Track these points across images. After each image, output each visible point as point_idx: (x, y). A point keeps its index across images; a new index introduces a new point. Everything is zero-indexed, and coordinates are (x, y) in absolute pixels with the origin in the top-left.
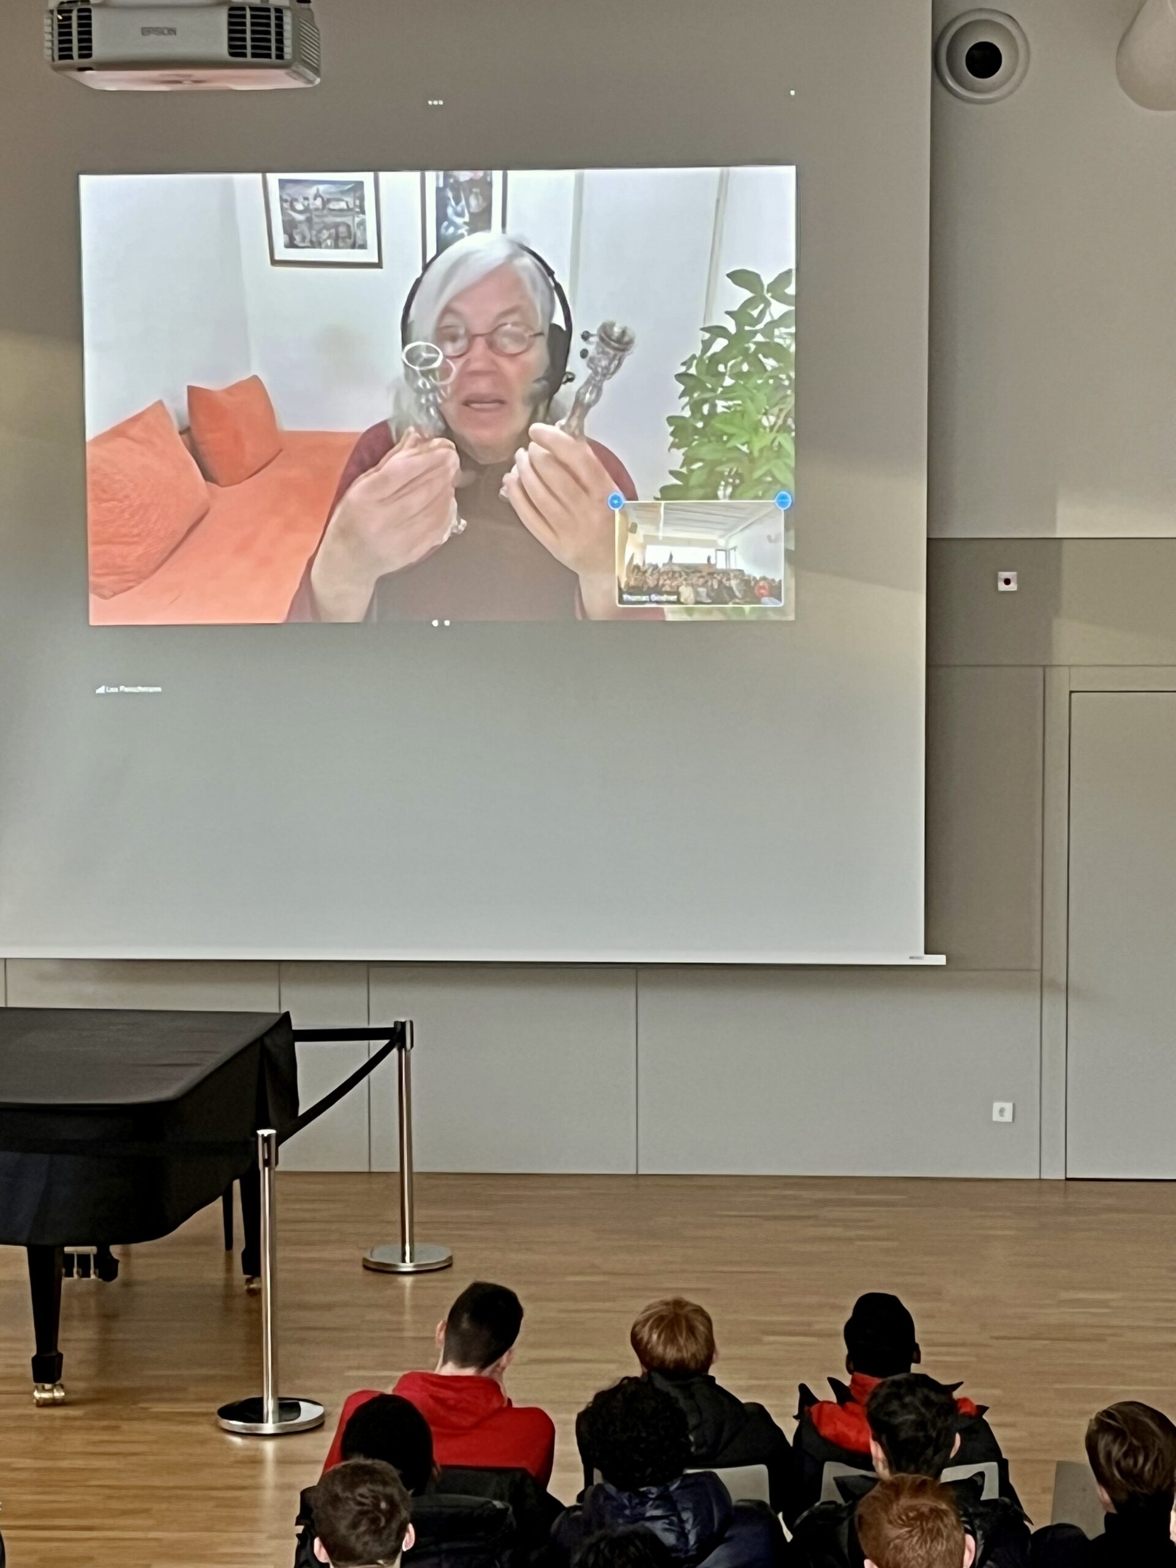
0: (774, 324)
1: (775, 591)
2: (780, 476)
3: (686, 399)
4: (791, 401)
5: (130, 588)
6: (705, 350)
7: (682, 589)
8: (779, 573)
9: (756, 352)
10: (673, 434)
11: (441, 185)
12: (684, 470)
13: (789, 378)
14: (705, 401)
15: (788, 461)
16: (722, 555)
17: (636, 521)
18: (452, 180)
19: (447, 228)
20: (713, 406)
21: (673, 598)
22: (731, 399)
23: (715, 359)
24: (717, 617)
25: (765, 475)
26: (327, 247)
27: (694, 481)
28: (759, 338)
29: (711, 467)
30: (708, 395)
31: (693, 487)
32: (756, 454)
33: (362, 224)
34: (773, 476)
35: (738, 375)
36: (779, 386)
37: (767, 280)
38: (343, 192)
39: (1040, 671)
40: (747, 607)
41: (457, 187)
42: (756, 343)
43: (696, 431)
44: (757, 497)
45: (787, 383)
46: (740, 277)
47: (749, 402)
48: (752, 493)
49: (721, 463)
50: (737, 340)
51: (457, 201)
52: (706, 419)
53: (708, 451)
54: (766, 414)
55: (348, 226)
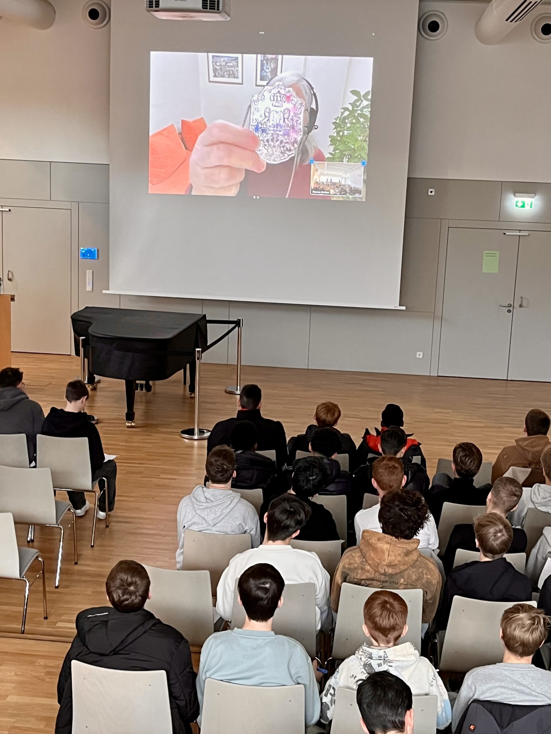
0: (364, 108)
1: (360, 192)
2: (363, 156)
3: (335, 130)
4: (368, 132)
5: (162, 182)
6: (342, 116)
7: (331, 190)
8: (361, 186)
9: (358, 116)
10: (331, 141)
11: (262, 59)
12: (333, 153)
14: (341, 131)
15: (366, 151)
16: (343, 180)
17: (318, 168)
18: (266, 58)
19: (264, 73)
20: (343, 133)
21: (328, 193)
22: (349, 131)
23: (345, 118)
24: (341, 199)
25: (359, 155)
26: (226, 77)
27: (336, 156)
28: (359, 112)
29: (342, 152)
30: (342, 129)
31: (336, 158)
32: (356, 148)
33: (237, 70)
34: (361, 156)
35: (352, 123)
36: (364, 127)
37: (362, 94)
38: (232, 60)
39: (440, 220)
40: (351, 197)
41: (267, 60)
42: (358, 113)
43: (338, 140)
44: (355, 162)
45: (367, 126)
46: (354, 92)
47: (355, 132)
48: (354, 161)
49: (345, 151)
50: (352, 112)
51: (267, 64)
52: (341, 137)
53: (341, 147)
54: (360, 136)
55: (233, 71)
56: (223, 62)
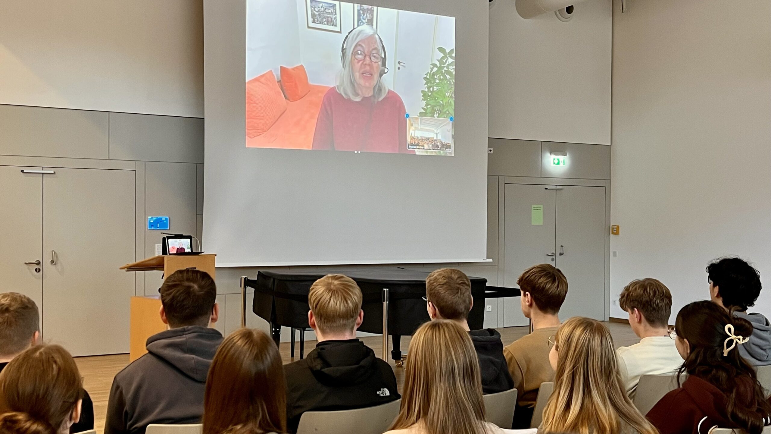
0: (449, 65)
1: (448, 147)
2: (451, 112)
3: (426, 86)
4: (454, 88)
5: (260, 135)
6: (431, 71)
7: (425, 145)
8: (450, 141)
9: (444, 73)
10: (423, 96)
11: (359, 9)
12: (426, 108)
13: (453, 82)
14: (431, 87)
15: (452, 107)
16: (435, 135)
17: (413, 122)
18: (362, 8)
19: (361, 23)
20: (433, 89)
21: (423, 148)
22: (438, 87)
23: (434, 74)
24: (434, 154)
25: (447, 111)
26: (325, 24)
27: (428, 111)
28: (445, 69)
29: (433, 107)
30: (432, 85)
31: (428, 113)
32: (444, 104)
33: (336, 18)
34: (449, 112)
35: (440, 79)
36: (450, 84)
37: (448, 51)
38: (330, 7)
39: (498, 177)
40: (442, 151)
41: (364, 10)
43: (429, 96)
44: (444, 118)
46: (441, 50)
47: (443, 88)
48: (443, 116)
49: (436, 106)
50: (440, 68)
51: (364, 15)
52: (432, 92)
53: (431, 102)
54: (447, 92)
55: (331, 18)
56: (321, 8)
